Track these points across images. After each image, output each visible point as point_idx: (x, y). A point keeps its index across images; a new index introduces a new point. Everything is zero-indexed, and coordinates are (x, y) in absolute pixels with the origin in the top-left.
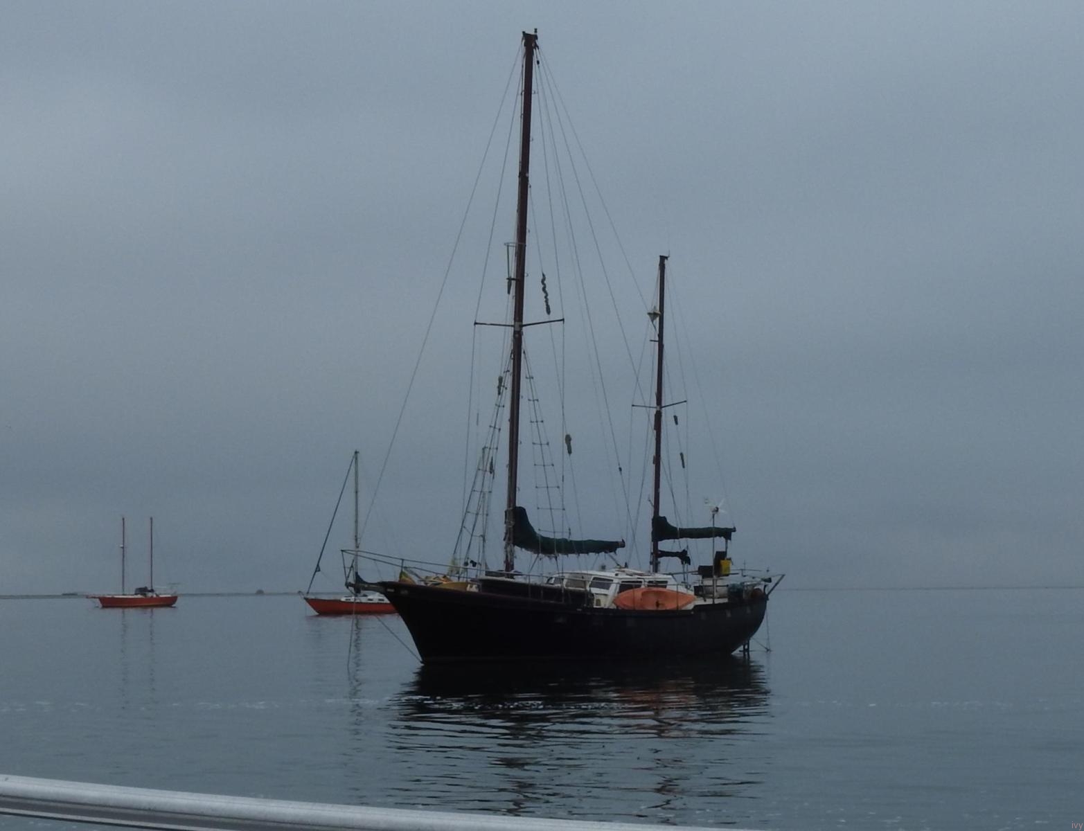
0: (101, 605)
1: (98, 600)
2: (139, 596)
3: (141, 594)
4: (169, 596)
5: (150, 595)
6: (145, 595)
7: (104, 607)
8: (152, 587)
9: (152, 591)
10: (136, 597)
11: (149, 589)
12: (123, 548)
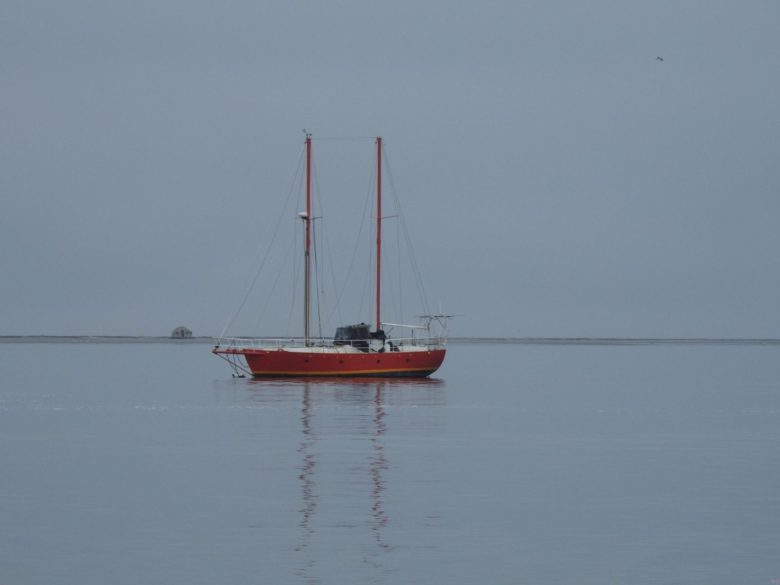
0: (248, 373)
1: (243, 358)
2: (349, 349)
3: (355, 344)
4: (424, 349)
5: (375, 345)
6: (364, 346)
7: (257, 377)
8: (379, 324)
9: (380, 335)
10: (341, 350)
11: (373, 329)
12: (306, 218)
